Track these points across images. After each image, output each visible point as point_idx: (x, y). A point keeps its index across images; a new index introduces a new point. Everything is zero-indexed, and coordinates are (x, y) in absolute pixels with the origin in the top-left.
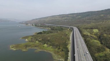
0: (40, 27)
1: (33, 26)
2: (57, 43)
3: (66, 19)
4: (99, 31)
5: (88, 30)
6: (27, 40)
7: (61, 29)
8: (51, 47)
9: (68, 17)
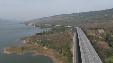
0: (41, 27)
1: (33, 26)
2: (58, 46)
3: (68, 19)
4: (105, 31)
5: (93, 30)
6: (24, 41)
7: (63, 29)
8: (51, 50)
9: (70, 17)
